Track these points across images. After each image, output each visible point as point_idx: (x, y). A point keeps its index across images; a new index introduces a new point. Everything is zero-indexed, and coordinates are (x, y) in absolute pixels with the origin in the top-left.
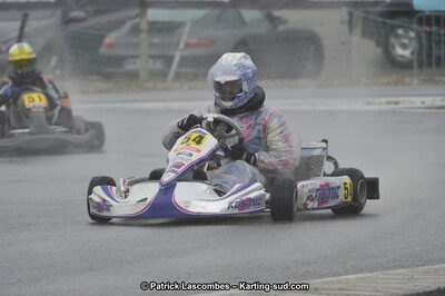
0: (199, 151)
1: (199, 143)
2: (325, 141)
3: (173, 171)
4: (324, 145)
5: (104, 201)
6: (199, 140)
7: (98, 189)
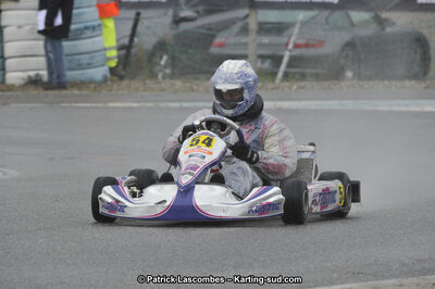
0: (210, 153)
1: (209, 145)
2: (313, 144)
3: (190, 174)
4: (312, 148)
5: (118, 201)
6: (209, 142)
7: (108, 189)
